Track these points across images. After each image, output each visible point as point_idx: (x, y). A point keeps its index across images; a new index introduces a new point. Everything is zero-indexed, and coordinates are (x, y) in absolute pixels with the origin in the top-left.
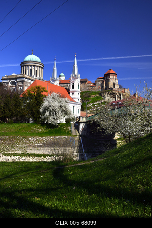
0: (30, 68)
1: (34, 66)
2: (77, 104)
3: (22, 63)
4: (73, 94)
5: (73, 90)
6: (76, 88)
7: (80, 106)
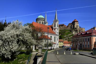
0: (40, 21)
1: (42, 20)
2: (57, 35)
3: (37, 19)
4: (55, 30)
6: (56, 27)
7: (58, 36)
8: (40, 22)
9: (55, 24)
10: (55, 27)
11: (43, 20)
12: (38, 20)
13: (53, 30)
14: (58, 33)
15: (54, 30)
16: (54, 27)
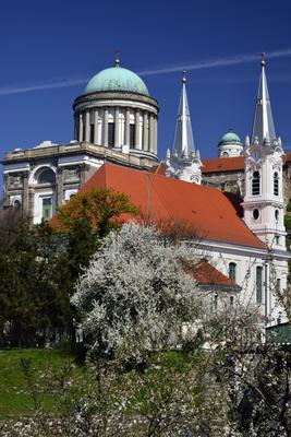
0: (109, 118)
1: (124, 109)
3: (81, 99)
4: (256, 215)
5: (256, 199)
6: (267, 192)
7: (285, 263)
8: (112, 126)
9: (256, 174)
10: (256, 190)
11: (135, 110)
12: (91, 110)
13: (240, 213)
14: (283, 240)
15: (248, 215)
16: (249, 198)
